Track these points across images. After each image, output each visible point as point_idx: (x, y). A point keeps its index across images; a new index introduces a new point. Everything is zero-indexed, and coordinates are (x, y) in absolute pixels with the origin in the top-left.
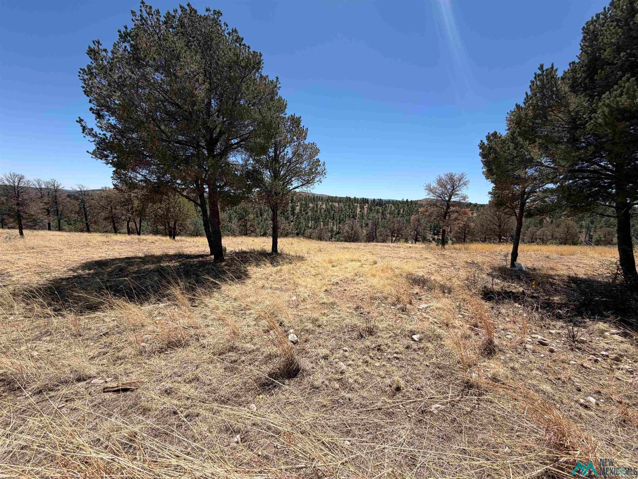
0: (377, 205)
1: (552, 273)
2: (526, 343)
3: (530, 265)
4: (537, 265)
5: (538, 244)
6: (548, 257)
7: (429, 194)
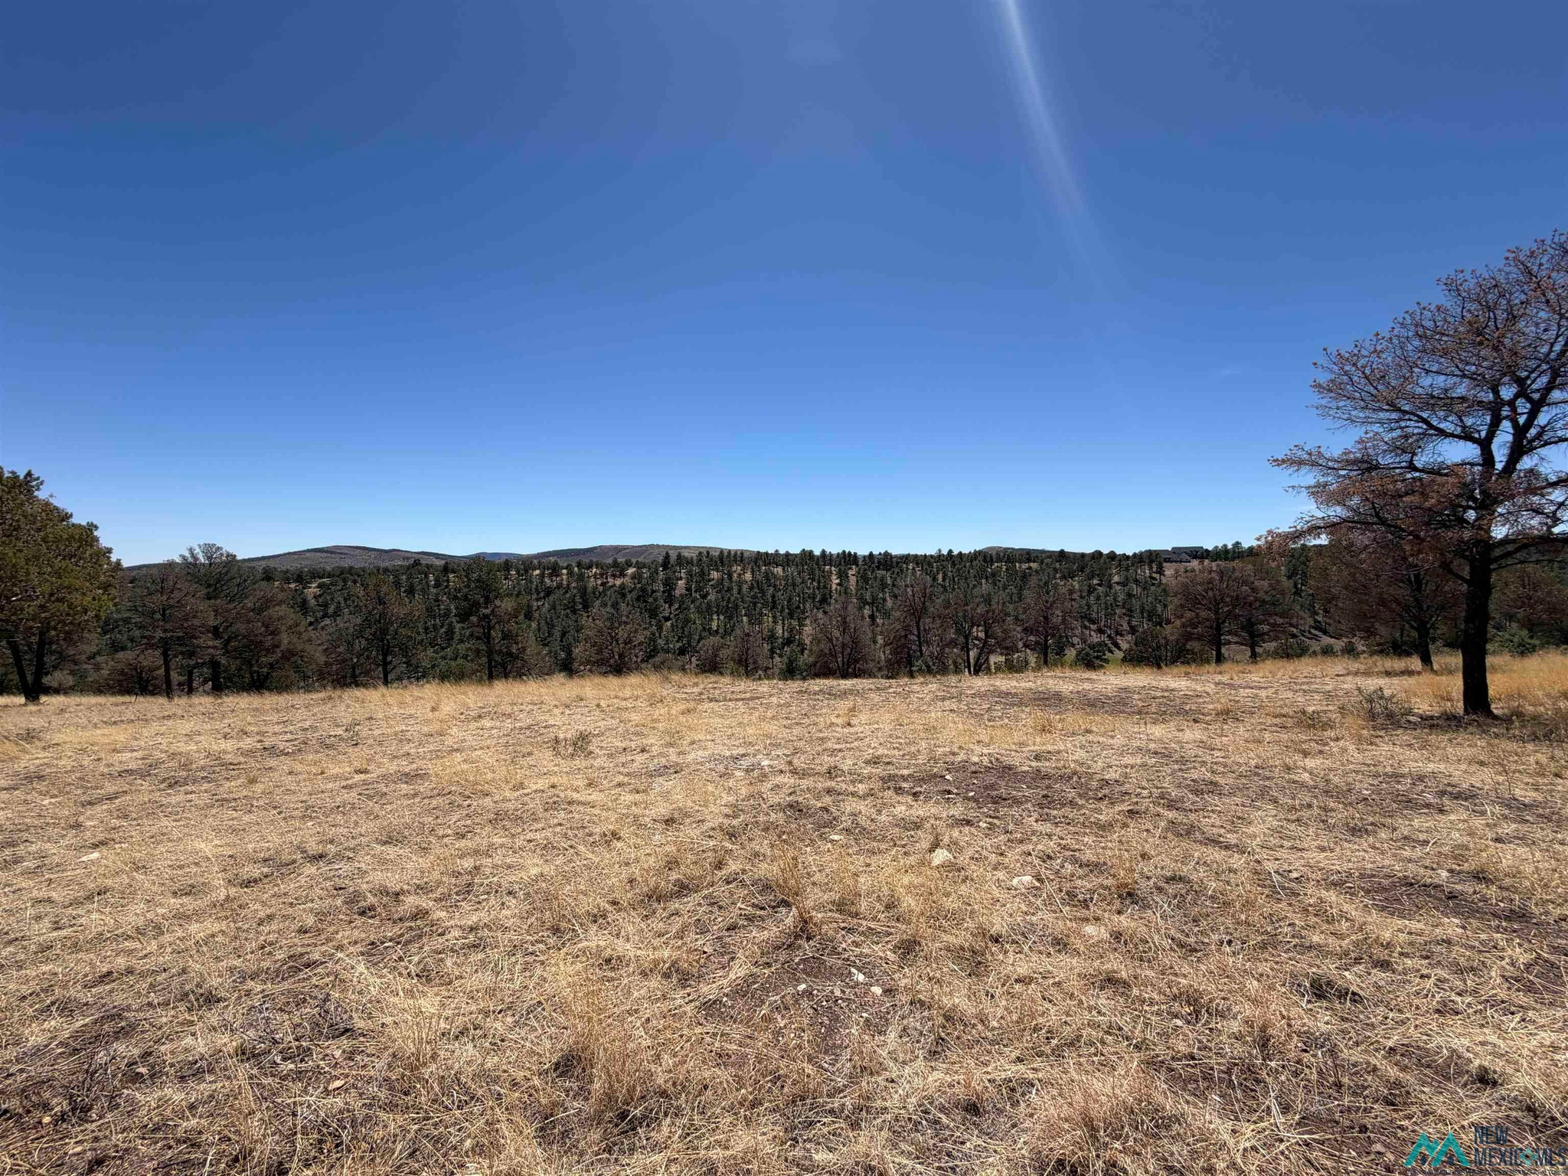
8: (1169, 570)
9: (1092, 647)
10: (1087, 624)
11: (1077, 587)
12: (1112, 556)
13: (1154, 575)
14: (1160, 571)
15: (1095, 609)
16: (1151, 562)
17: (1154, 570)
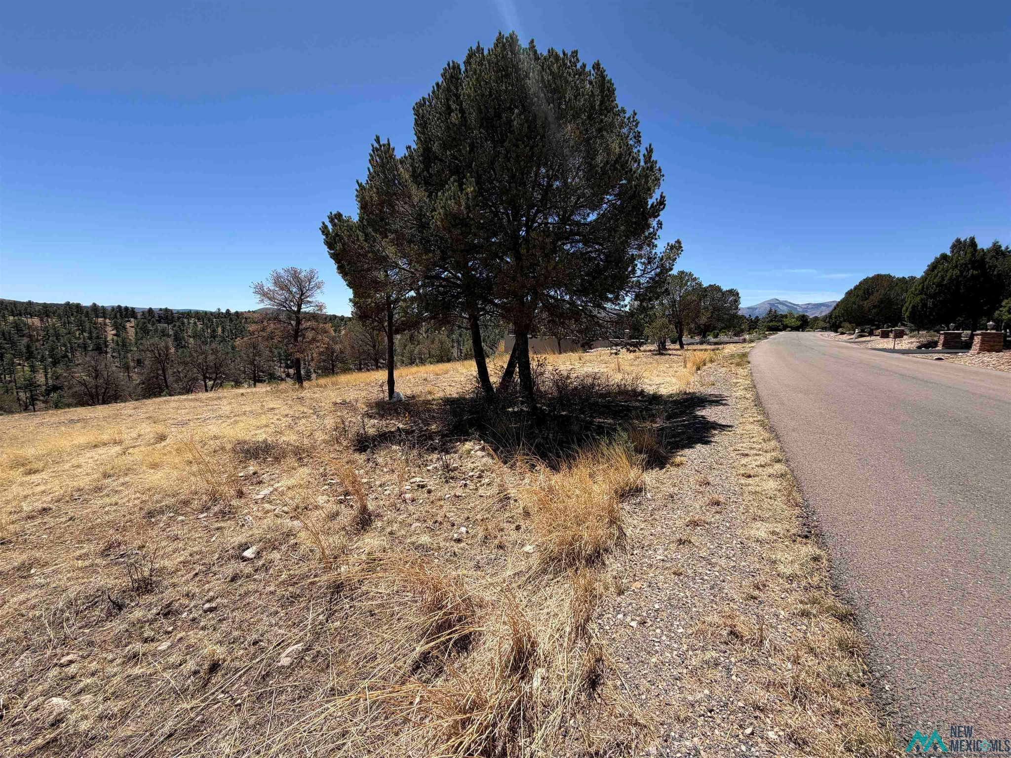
0: (159, 321)
1: (430, 397)
2: (406, 493)
3: (409, 393)
4: (417, 390)
5: (417, 365)
6: (425, 380)
7: (262, 301)
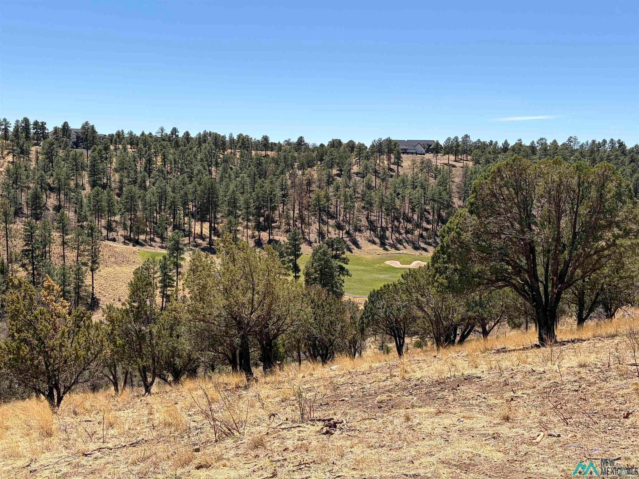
8: (407, 161)
9: (331, 244)
10: (325, 218)
11: (316, 176)
12: (351, 146)
13: (392, 166)
14: (398, 164)
15: (334, 202)
16: (390, 151)
17: (392, 160)
